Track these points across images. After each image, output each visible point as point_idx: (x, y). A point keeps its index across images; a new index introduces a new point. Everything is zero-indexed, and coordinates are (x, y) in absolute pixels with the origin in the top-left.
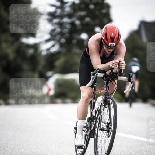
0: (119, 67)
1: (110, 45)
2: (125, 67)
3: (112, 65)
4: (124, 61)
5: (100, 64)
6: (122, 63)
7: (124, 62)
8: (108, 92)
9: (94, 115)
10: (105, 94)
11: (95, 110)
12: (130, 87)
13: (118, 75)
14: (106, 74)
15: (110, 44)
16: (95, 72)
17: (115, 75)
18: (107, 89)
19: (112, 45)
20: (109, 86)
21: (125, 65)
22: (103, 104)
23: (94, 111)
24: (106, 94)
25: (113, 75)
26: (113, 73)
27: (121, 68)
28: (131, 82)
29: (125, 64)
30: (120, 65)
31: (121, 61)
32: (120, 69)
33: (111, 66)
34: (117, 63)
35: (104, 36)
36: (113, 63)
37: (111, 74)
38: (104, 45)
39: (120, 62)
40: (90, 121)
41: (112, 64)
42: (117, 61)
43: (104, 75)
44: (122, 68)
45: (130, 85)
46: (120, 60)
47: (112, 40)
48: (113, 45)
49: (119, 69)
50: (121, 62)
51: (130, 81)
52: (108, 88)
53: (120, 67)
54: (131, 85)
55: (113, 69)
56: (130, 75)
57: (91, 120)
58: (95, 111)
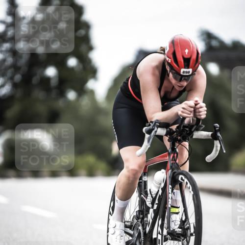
0: (195, 115)
1: (184, 72)
2: (206, 114)
3: (182, 112)
4: (203, 102)
5: (159, 112)
6: (201, 107)
7: (204, 105)
8: (177, 162)
9: (150, 206)
10: (171, 167)
11: (152, 197)
12: (217, 150)
13: (193, 130)
14: (171, 129)
15: (182, 70)
16: (151, 127)
17: (187, 129)
18: (174, 157)
19: (187, 72)
20: (177, 150)
21: (207, 111)
22: (170, 186)
23: (149, 197)
24: (173, 167)
25: (183, 130)
26: (185, 127)
27: (199, 117)
28: (218, 141)
29: (206, 109)
30: (197, 110)
31: (199, 104)
32: (197, 118)
33: (180, 113)
34: (191, 107)
35: (171, 56)
36: (183, 108)
37: (182, 128)
38: (171, 75)
39: (196, 105)
40: (141, 216)
41: (182, 110)
42: (191, 103)
43: (167, 131)
44: (200, 115)
45: (217, 147)
46: (196, 101)
47: (186, 64)
48: (189, 72)
49: (195, 119)
50: (198, 106)
51: (216, 140)
52: (176, 155)
53: (197, 114)
54: (219, 145)
55: (184, 118)
56: (215, 127)
57: (142, 214)
58: (151, 199)
